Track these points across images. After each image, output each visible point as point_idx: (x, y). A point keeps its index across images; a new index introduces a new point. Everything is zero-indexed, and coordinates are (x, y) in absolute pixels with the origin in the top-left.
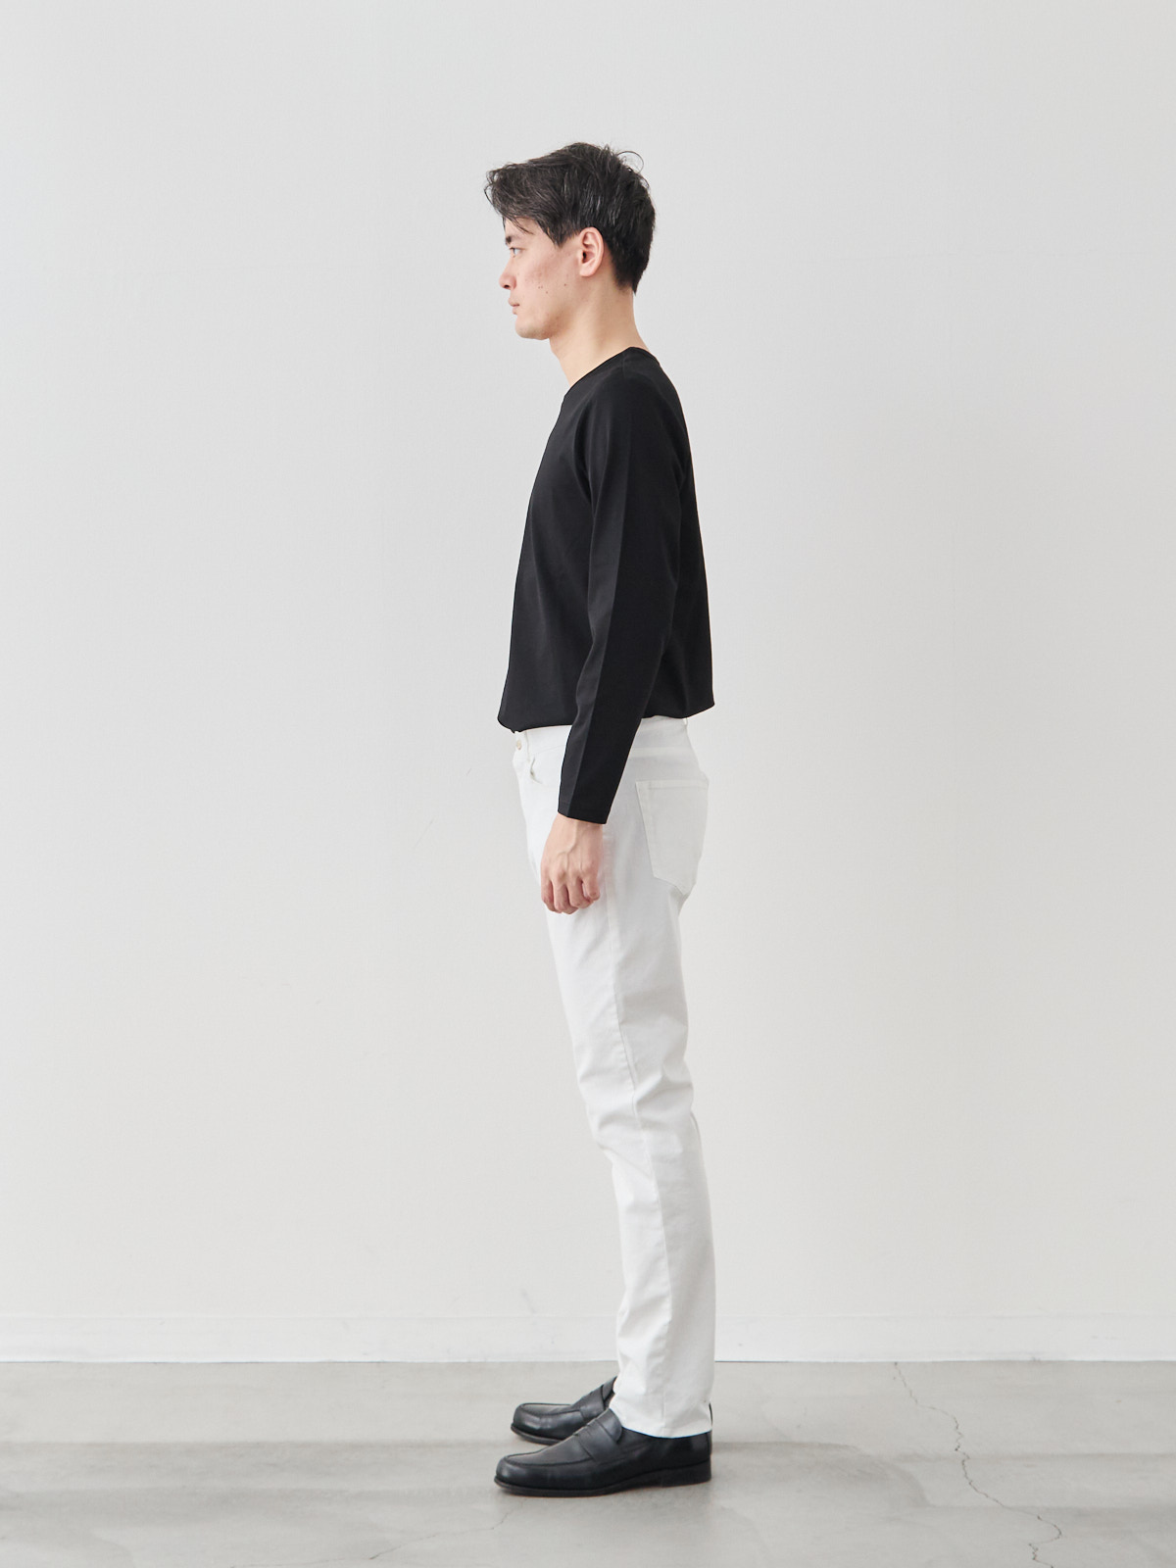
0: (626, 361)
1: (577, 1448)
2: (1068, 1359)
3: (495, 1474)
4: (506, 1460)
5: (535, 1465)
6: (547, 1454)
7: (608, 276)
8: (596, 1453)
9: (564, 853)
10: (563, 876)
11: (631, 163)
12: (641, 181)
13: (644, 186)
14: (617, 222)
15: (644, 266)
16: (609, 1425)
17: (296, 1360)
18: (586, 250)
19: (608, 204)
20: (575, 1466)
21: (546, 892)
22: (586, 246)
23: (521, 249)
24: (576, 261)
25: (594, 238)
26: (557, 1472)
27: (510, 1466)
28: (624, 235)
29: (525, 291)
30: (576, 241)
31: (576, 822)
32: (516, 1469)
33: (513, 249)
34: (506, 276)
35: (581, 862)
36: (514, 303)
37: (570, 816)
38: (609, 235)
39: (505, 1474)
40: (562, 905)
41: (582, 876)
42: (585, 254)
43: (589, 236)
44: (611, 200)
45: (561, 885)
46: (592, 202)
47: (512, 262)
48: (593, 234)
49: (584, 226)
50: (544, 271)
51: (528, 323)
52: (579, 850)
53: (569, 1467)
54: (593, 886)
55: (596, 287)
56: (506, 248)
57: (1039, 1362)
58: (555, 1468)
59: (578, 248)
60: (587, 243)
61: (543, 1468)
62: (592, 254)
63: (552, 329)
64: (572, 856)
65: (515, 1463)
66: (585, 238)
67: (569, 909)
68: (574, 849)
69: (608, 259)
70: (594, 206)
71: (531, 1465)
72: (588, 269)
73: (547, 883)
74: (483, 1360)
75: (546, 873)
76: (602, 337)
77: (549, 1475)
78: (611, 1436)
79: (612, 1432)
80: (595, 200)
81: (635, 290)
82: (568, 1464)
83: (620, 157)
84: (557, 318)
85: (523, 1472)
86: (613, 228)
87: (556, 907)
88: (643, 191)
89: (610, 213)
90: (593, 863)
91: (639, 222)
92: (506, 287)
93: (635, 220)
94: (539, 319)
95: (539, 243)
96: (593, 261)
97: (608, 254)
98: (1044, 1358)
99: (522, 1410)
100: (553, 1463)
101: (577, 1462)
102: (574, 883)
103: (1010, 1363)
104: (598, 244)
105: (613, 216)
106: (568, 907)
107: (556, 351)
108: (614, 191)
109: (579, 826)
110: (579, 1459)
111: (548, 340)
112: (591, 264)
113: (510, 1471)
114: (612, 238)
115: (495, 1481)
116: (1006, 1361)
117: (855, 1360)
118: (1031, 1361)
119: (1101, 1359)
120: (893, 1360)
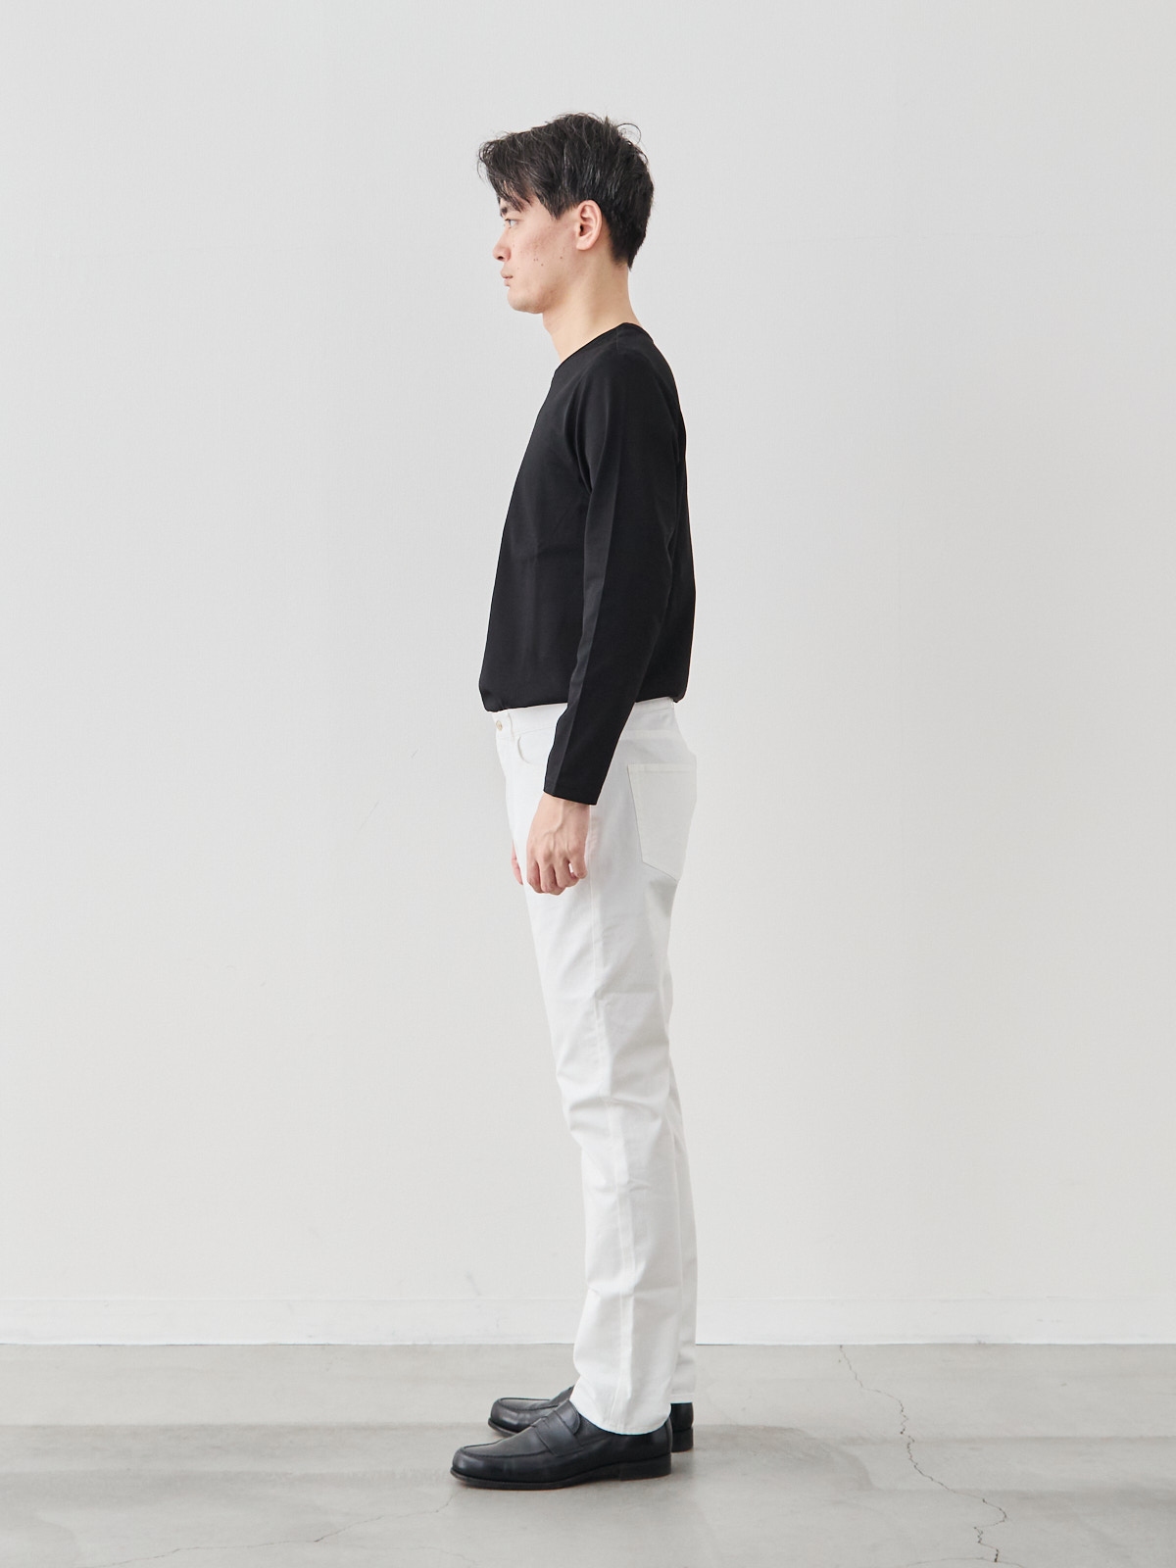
0: (620, 336)
1: (534, 1440)
2: (1013, 1342)
3: (451, 1466)
4: (463, 1451)
5: (491, 1457)
6: (506, 1445)
7: (604, 250)
8: (554, 1446)
9: (550, 833)
10: (549, 857)
11: (630, 136)
12: (640, 155)
13: (643, 159)
14: (616, 196)
15: (640, 242)
16: (567, 1416)
17: (241, 1342)
18: (584, 223)
19: (608, 175)
20: (532, 1459)
21: (533, 875)
22: (584, 219)
23: (517, 221)
24: (573, 234)
25: (592, 211)
26: (514, 1464)
27: (466, 1457)
28: (622, 209)
29: (519, 263)
30: (574, 214)
31: (562, 801)
32: (472, 1460)
33: (509, 220)
34: (500, 247)
35: (567, 842)
36: (507, 274)
37: (556, 794)
38: (607, 209)
39: (462, 1465)
40: (549, 887)
41: (569, 857)
42: (582, 227)
43: (588, 209)
44: (610, 172)
45: (548, 866)
46: (592, 173)
47: (507, 233)
48: (591, 207)
49: (582, 198)
50: (540, 243)
51: (521, 295)
52: (565, 829)
53: (525, 1459)
54: (580, 866)
55: (592, 261)
56: (502, 220)
57: (984, 1344)
58: (513, 1460)
59: (575, 221)
60: (585, 216)
61: (499, 1459)
62: (590, 228)
63: (545, 303)
64: (558, 836)
65: (471, 1455)
66: (583, 211)
67: (556, 891)
68: (561, 827)
69: (606, 233)
70: (594, 179)
71: (488, 1456)
72: (585, 242)
73: (533, 864)
74: (428, 1343)
75: (532, 853)
76: (596, 311)
77: (505, 1467)
78: (568, 1427)
79: (570, 1424)
80: (594, 172)
81: (630, 264)
82: (523, 1455)
83: (619, 129)
84: (552, 292)
85: (480, 1464)
86: (612, 201)
87: (543, 889)
88: (642, 166)
89: (609, 186)
90: (580, 842)
91: (638, 195)
92: (500, 258)
93: (635, 193)
94: (533, 292)
95: (537, 214)
96: (591, 235)
97: (605, 227)
98: (988, 1341)
99: (500, 1405)
100: (510, 1454)
101: (533, 1455)
102: (561, 863)
103: (954, 1347)
104: (596, 218)
105: (612, 189)
106: (555, 888)
107: (548, 326)
108: (613, 164)
109: (565, 805)
110: (536, 1451)
111: (541, 315)
112: (588, 238)
113: (466, 1462)
114: (610, 211)
115: (452, 1473)
116: (950, 1345)
117: (799, 1344)
118: (976, 1344)
119: (1046, 1342)
120: (839, 1343)
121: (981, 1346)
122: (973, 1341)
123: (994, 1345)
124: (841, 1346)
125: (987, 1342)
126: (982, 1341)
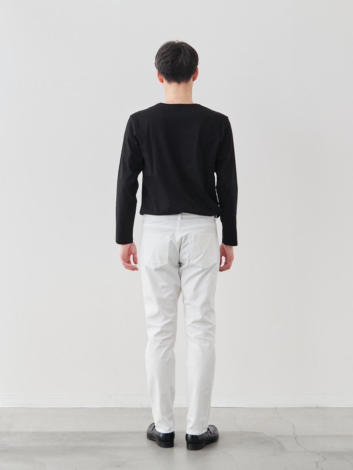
2: (327, 407)
116: (309, 407)
117: (263, 407)
119: (337, 407)
120: (275, 407)
123: (321, 407)
126: (318, 406)
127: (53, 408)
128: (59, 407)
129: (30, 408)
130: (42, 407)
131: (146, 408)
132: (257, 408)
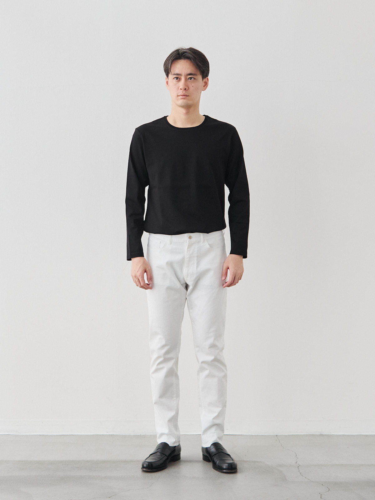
2: (332, 434)
74: (145, 434)
116: (312, 435)
117: (264, 434)
118: (320, 435)
119: (342, 434)
120: (276, 434)
121: (321, 435)
122: (319, 434)
123: (326, 435)
124: (277, 435)
125: (323, 434)
126: (322, 434)
127: (40, 435)
128: (47, 434)
129: (16, 435)
130: (29, 434)
131: (139, 435)
132: (257, 435)
